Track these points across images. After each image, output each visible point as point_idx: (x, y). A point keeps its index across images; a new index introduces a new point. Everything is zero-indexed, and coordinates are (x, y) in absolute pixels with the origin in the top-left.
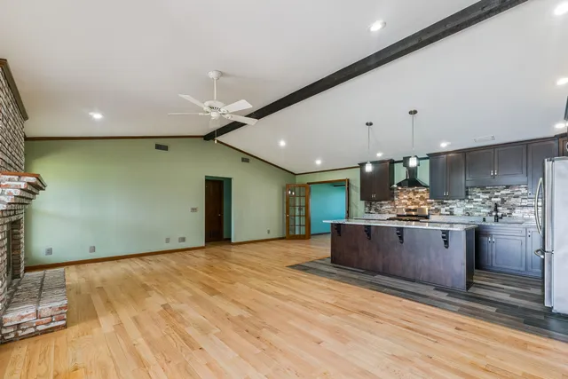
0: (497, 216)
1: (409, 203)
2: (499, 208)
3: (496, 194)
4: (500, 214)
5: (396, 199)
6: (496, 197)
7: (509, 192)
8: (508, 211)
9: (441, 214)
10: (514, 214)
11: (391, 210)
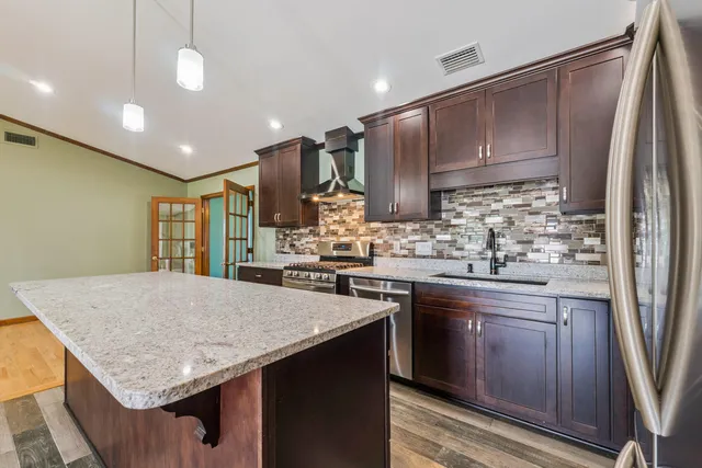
0: (495, 259)
1: (342, 230)
2: (501, 241)
3: (494, 206)
4: (500, 255)
5: (321, 222)
6: (495, 212)
7: (519, 202)
8: (518, 248)
9: (394, 256)
10: (531, 256)
11: (314, 247)
